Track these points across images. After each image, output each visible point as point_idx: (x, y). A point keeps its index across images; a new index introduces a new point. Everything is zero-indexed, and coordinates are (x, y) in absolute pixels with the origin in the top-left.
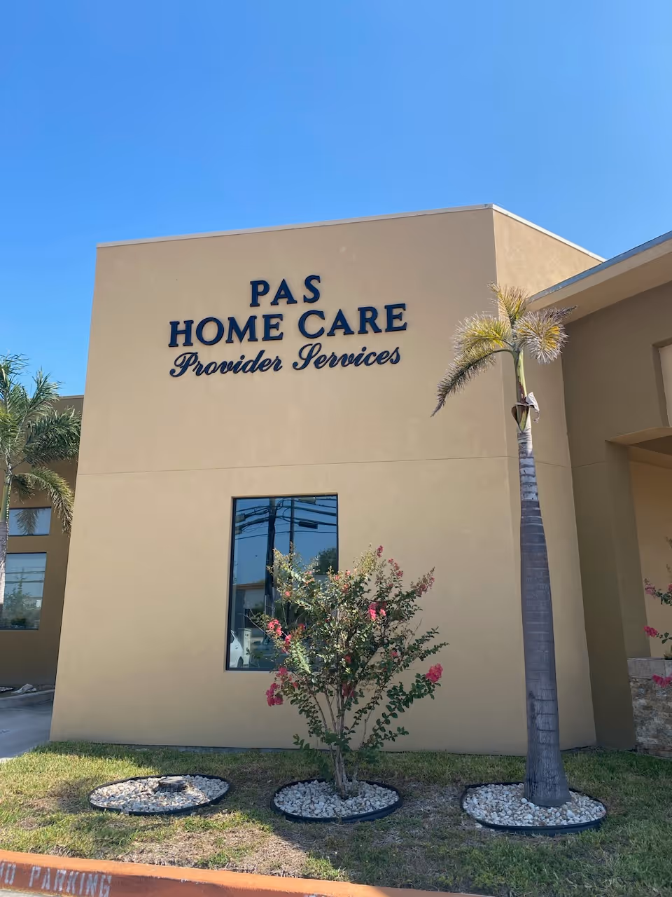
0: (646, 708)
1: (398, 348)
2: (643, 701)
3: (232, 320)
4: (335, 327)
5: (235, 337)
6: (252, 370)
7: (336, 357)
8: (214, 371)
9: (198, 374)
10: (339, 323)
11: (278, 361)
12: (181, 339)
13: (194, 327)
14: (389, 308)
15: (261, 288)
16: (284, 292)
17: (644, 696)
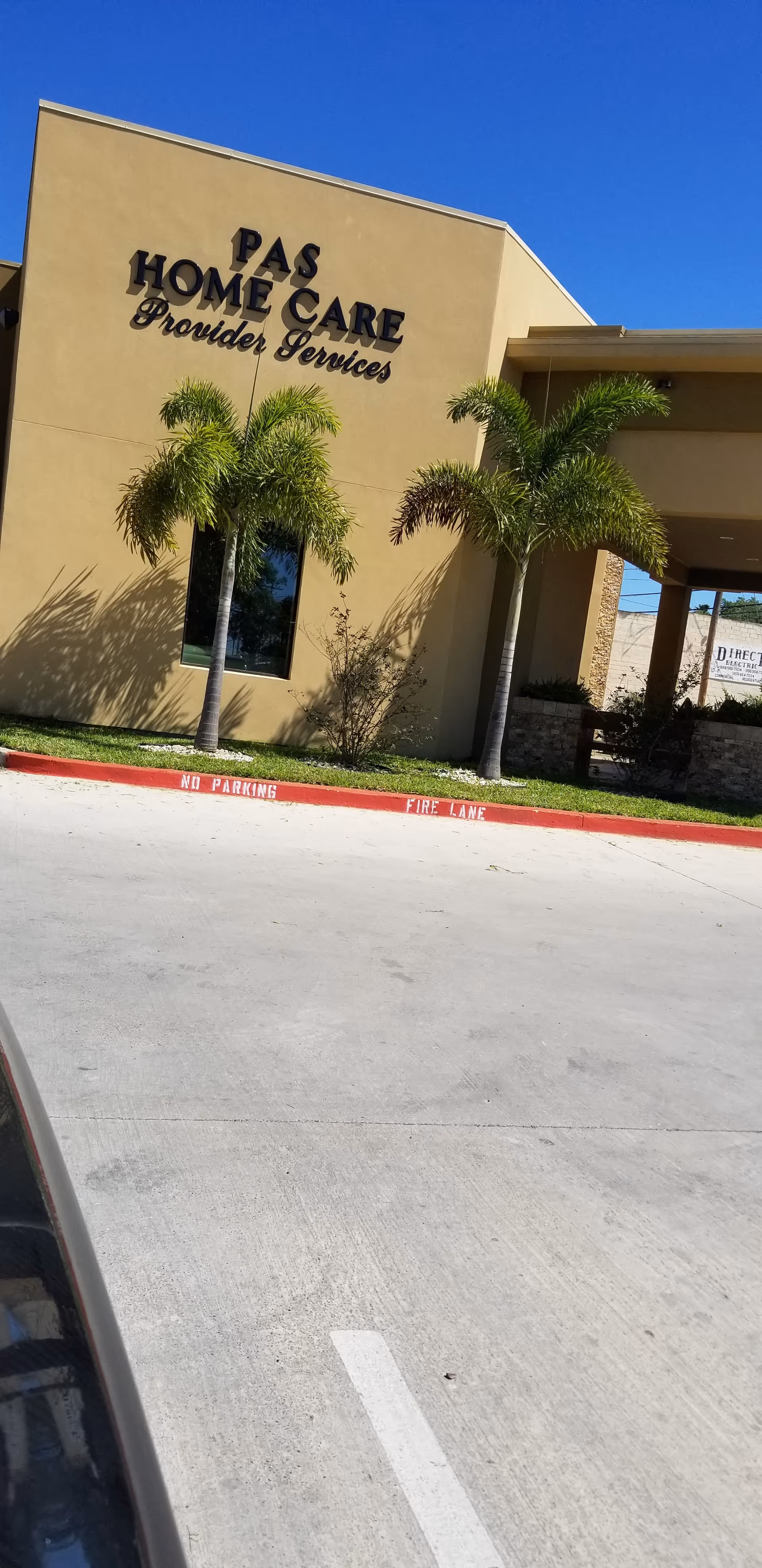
0: (519, 735)
1: (390, 362)
2: (518, 731)
3: (213, 272)
4: (327, 317)
5: (215, 294)
6: (231, 344)
7: (325, 354)
8: (186, 332)
9: (167, 330)
10: (333, 315)
11: (261, 339)
12: (149, 277)
13: (167, 267)
14: (387, 312)
15: (251, 240)
16: (277, 254)
17: (521, 727)
